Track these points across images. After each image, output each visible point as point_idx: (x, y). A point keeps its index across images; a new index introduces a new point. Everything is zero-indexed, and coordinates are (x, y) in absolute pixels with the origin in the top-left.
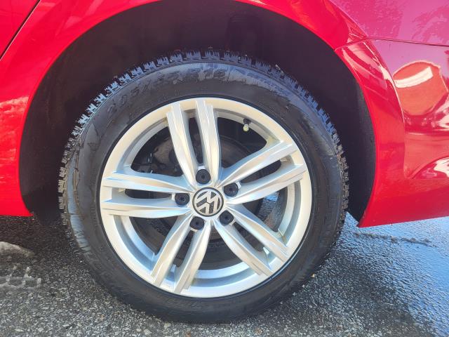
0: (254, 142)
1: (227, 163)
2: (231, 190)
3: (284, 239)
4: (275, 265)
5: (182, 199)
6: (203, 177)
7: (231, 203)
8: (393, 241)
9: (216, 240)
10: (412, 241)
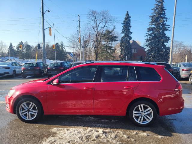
0: (147, 108)
1: (144, 110)
2: (145, 113)
3: (151, 117)
4: (150, 120)
5: (140, 114)
6: (142, 111)
7: (145, 114)
8: (170, 120)
9: (144, 118)
10: (173, 120)
